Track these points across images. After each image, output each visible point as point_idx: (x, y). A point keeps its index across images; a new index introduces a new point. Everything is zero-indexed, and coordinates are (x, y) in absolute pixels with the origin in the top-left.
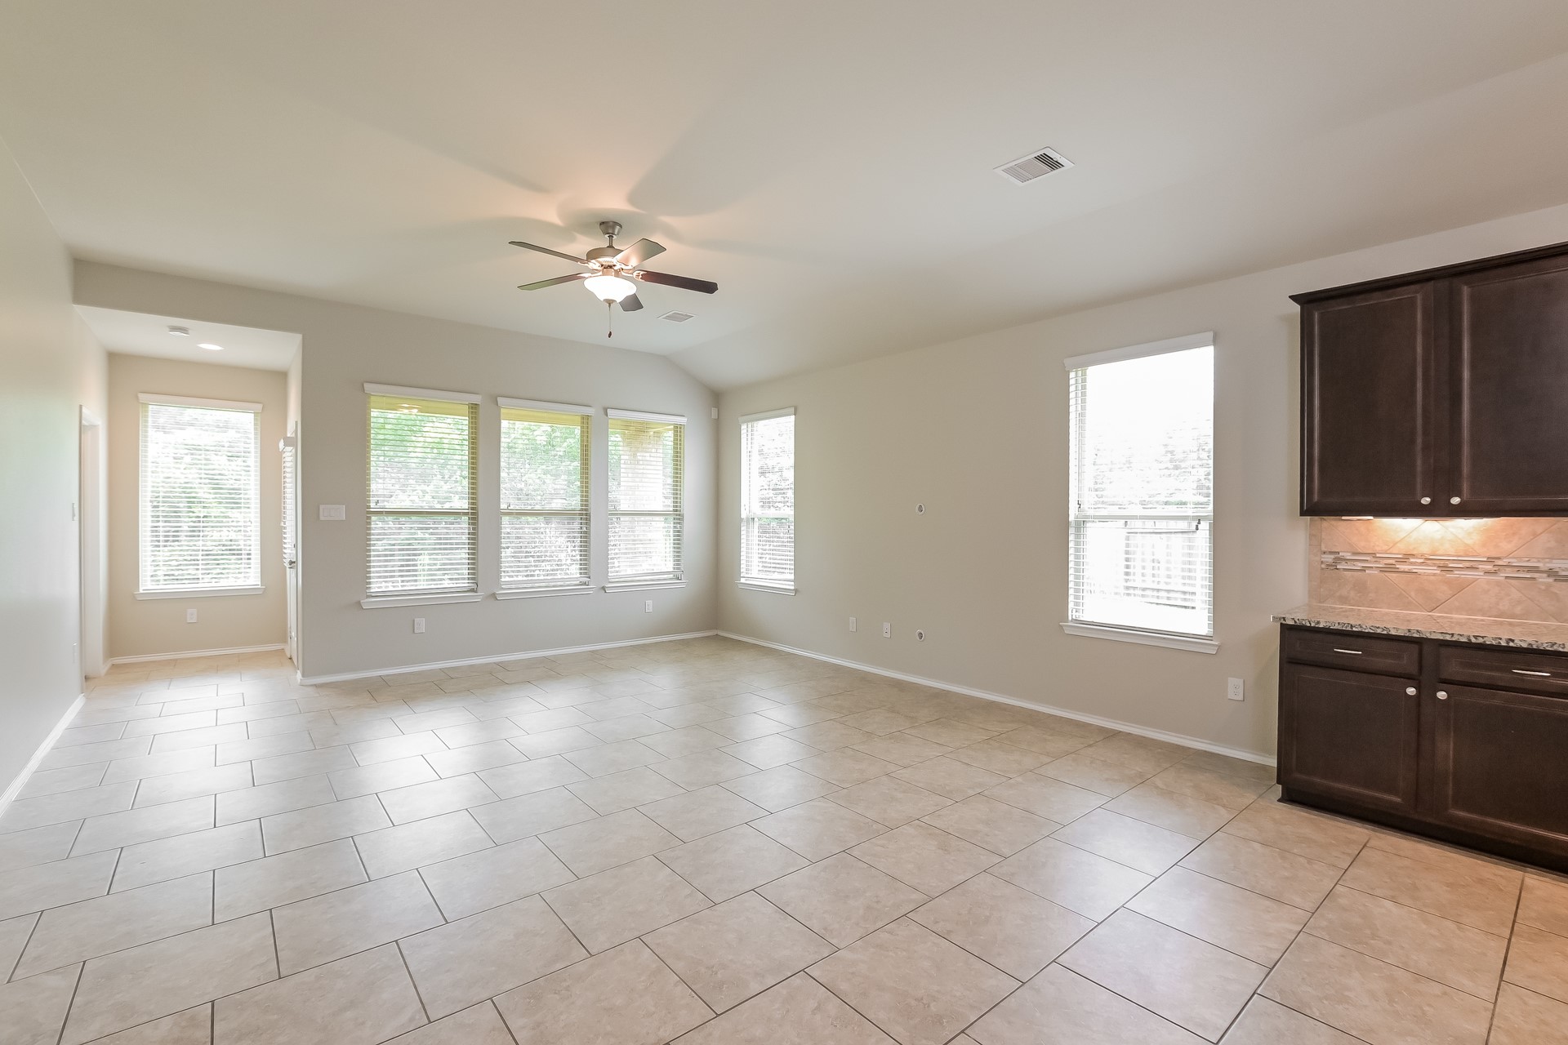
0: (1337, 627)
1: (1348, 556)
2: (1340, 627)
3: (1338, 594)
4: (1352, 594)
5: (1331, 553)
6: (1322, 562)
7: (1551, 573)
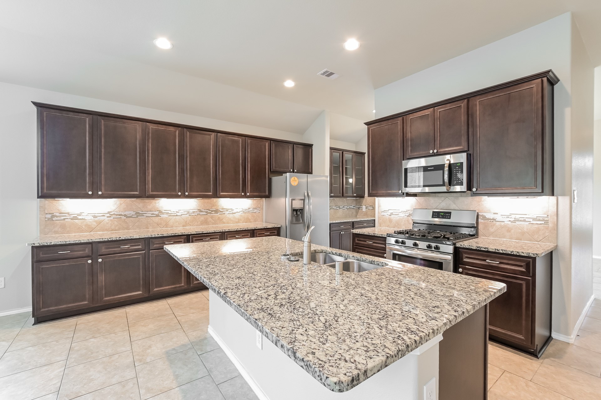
0: (60, 243)
1: (58, 214)
2: (61, 243)
3: (53, 230)
4: (60, 229)
5: (50, 214)
6: (46, 218)
7: (125, 215)
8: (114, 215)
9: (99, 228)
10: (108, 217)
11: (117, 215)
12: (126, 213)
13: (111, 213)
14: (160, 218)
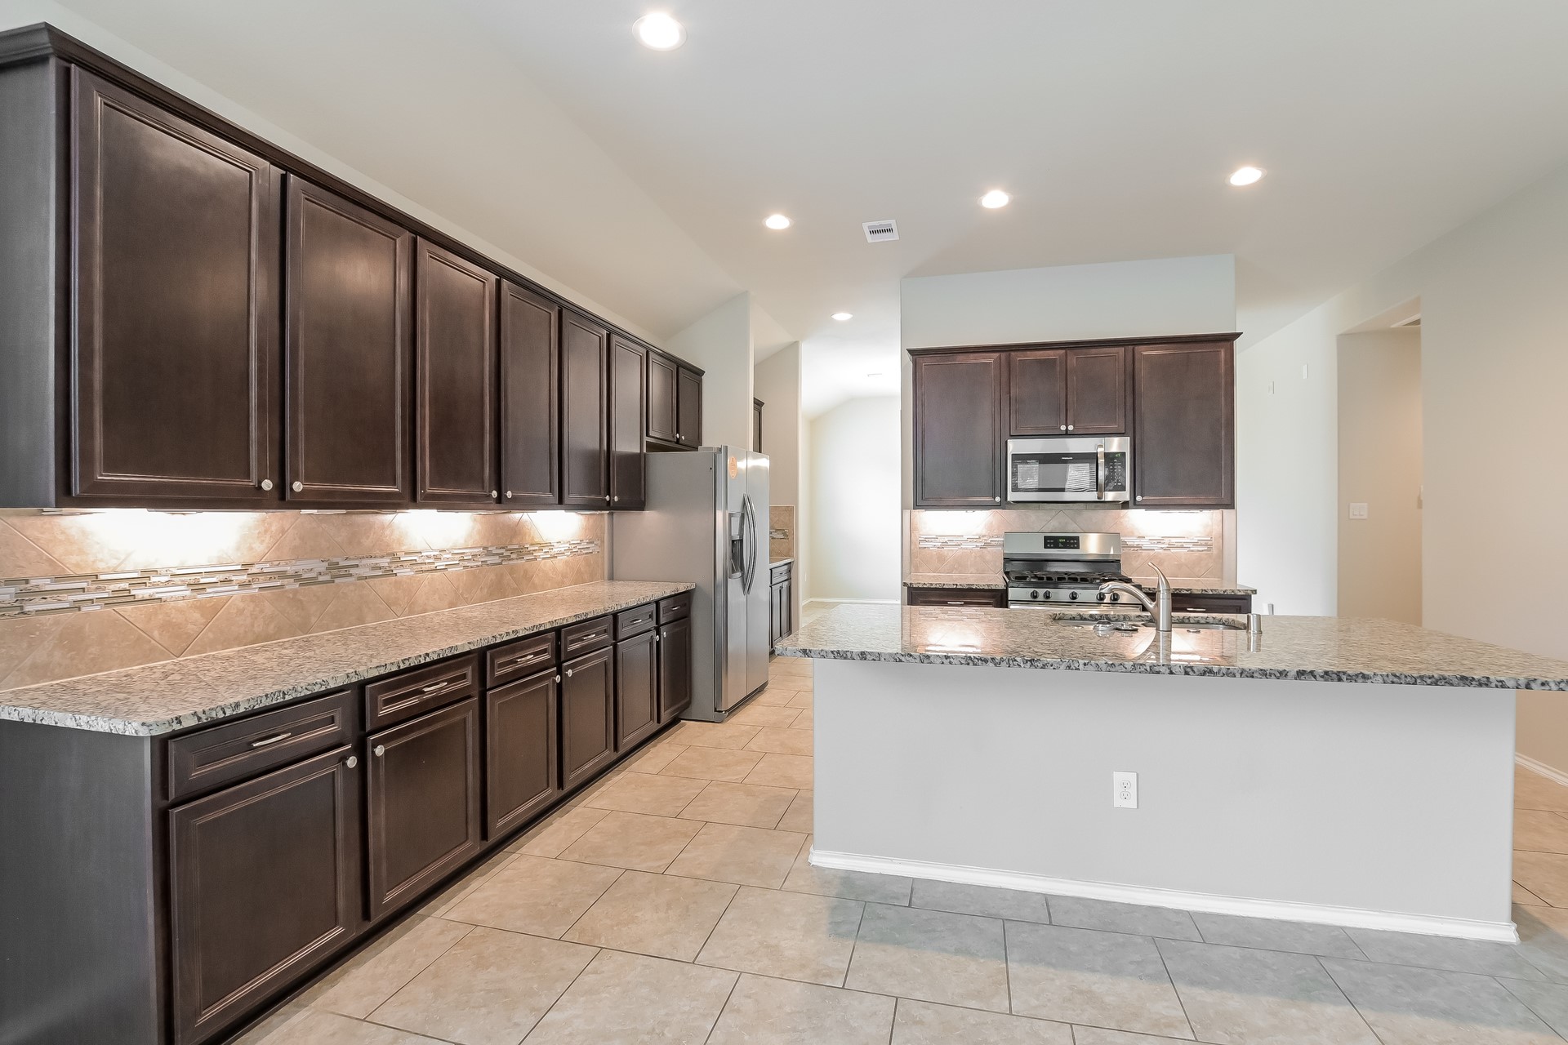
1: (47, 584)
5: (11, 582)
7: (297, 577)
8: (262, 578)
9: (211, 635)
10: (242, 585)
11: (271, 575)
12: (300, 566)
13: (254, 570)
14: (396, 582)
